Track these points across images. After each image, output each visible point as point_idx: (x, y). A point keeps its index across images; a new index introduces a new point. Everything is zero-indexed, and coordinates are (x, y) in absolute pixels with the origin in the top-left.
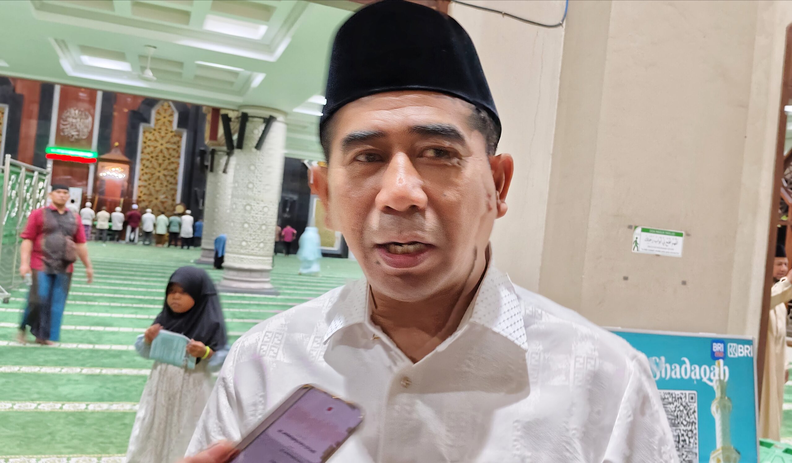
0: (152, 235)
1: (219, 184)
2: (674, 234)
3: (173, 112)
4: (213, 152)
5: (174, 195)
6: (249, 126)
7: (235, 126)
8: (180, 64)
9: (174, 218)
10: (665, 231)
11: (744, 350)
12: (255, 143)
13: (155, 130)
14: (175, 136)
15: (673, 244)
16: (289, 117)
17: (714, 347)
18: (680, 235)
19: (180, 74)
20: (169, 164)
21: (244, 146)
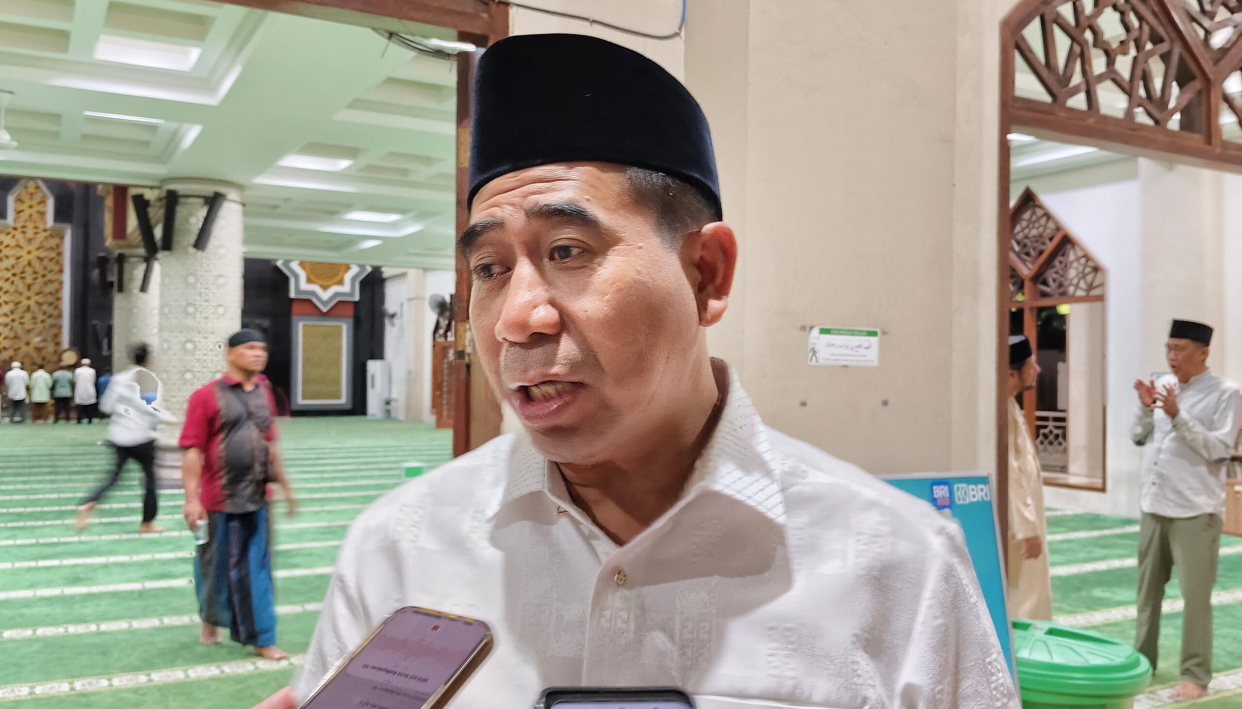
0: (25, 405)
1: (135, 311)
2: (865, 333)
3: (44, 196)
4: (121, 259)
5: (57, 336)
6: (181, 211)
7: (156, 213)
8: (57, 117)
9: (61, 374)
10: (852, 331)
11: (977, 492)
12: (193, 238)
13: (15, 229)
14: (51, 236)
15: (865, 348)
16: (247, 193)
17: (935, 492)
18: (873, 334)
19: (56, 135)
20: (46, 284)
21: (175, 245)
